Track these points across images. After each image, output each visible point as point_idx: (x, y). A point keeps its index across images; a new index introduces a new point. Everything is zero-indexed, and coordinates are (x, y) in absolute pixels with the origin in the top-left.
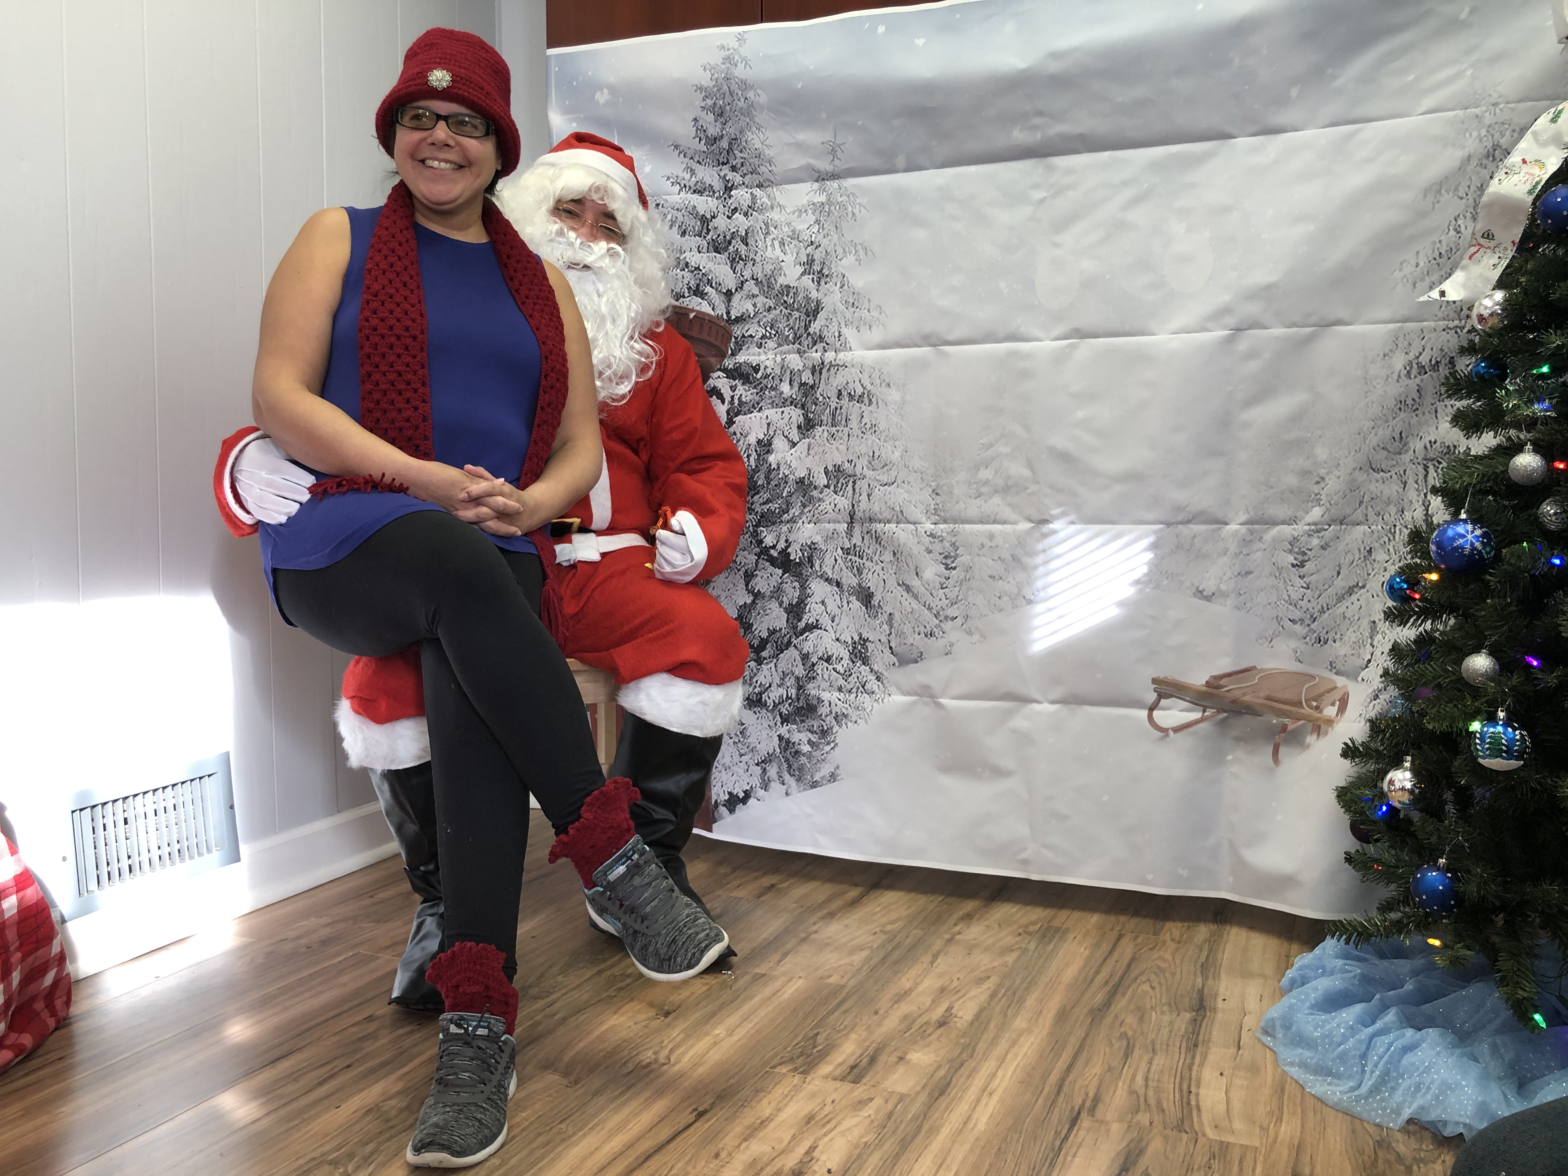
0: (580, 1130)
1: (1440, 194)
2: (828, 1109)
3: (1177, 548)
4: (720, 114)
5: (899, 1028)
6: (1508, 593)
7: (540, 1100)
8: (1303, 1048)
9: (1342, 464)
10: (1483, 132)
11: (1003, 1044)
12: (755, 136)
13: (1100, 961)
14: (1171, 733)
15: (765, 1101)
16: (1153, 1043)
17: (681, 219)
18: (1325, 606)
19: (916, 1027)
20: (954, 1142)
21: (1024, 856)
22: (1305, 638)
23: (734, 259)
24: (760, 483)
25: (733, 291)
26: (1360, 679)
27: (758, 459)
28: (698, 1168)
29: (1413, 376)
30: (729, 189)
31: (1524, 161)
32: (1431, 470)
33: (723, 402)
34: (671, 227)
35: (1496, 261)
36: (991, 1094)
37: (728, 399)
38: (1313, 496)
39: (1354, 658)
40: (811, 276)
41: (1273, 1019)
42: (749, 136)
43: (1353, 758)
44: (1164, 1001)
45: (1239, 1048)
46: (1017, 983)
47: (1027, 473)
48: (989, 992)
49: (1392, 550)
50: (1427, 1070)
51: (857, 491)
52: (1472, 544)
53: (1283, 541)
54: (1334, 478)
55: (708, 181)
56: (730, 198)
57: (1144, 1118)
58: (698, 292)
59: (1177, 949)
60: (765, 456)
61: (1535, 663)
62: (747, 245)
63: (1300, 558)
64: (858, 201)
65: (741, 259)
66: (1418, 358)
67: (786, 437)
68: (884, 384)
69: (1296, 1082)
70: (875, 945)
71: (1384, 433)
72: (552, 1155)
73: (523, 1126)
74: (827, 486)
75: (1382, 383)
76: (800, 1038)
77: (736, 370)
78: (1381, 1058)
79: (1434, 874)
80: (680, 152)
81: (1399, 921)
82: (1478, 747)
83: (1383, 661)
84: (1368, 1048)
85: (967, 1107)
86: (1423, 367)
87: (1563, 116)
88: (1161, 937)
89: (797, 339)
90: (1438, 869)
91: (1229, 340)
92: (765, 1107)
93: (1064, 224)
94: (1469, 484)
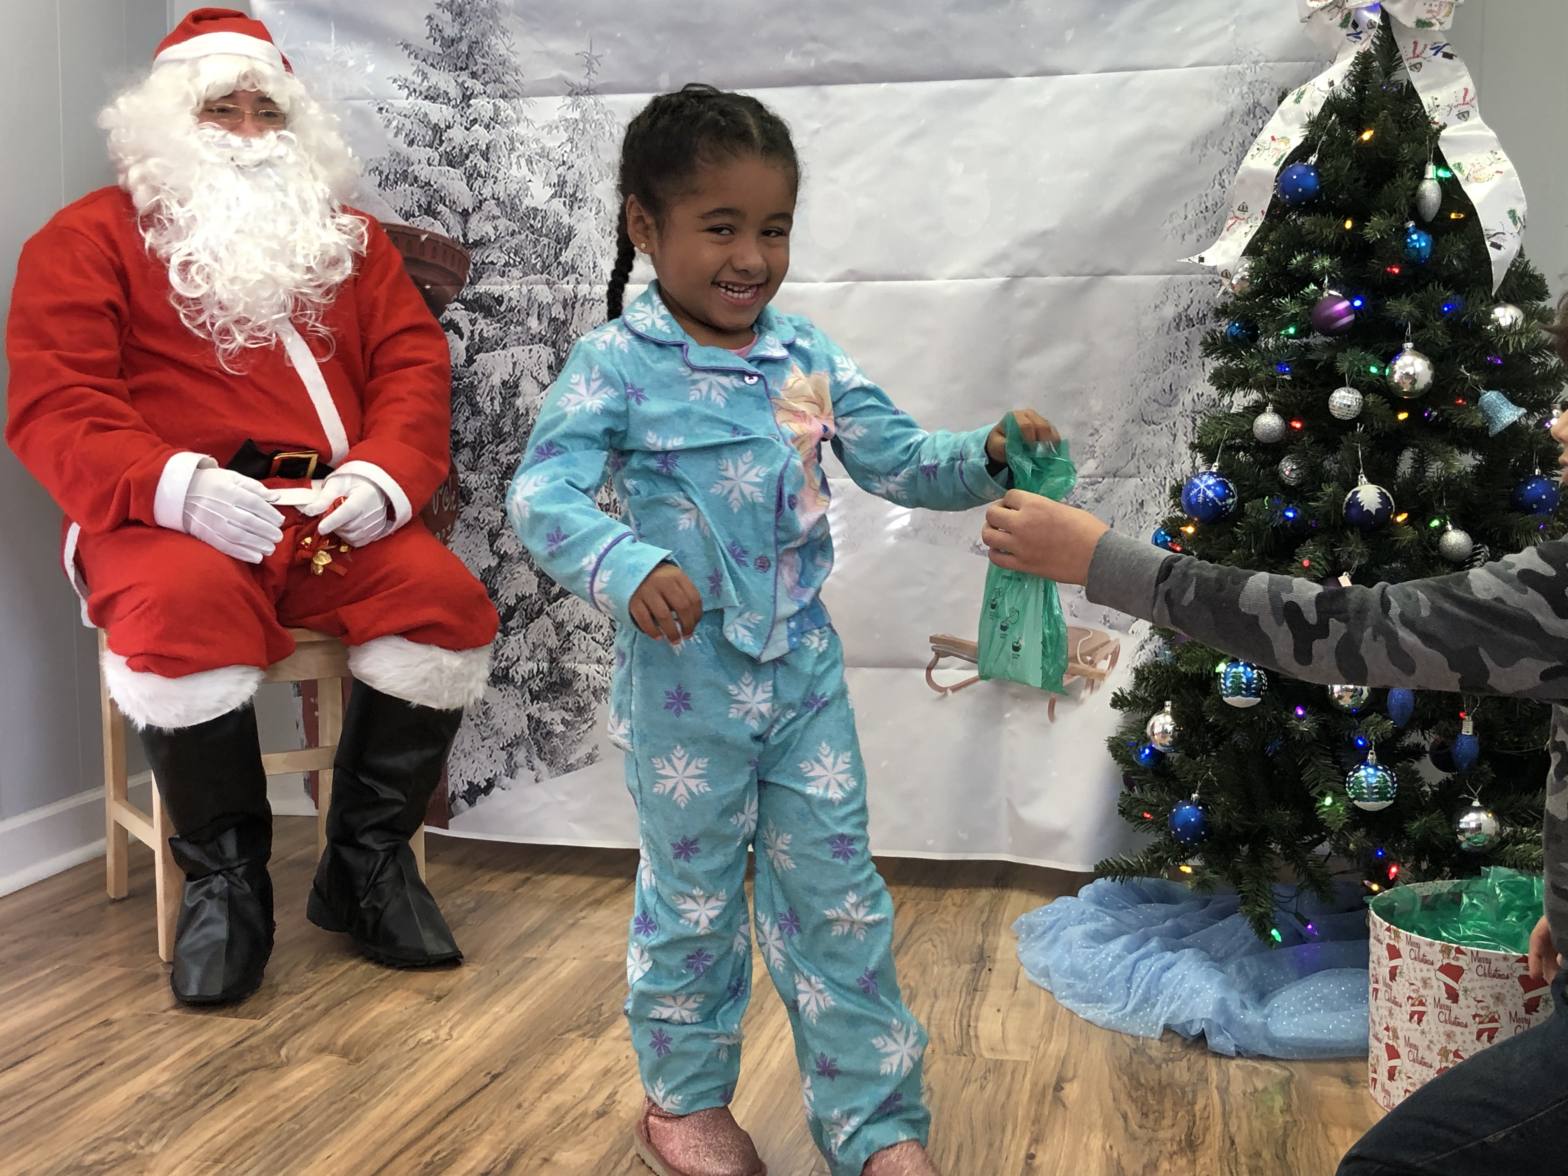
0: (374, 1096)
1: (1206, 148)
2: (622, 1064)
4: (458, 13)
6: (1252, 544)
7: (323, 1077)
9: (1115, 416)
10: (1245, 89)
12: (499, 41)
14: (950, 692)
15: (558, 1062)
16: (935, 990)
17: (408, 126)
23: (472, 175)
24: (506, 429)
25: (470, 211)
26: (1132, 632)
27: (504, 403)
28: (503, 1117)
29: (1181, 329)
30: (467, 98)
31: (1273, 138)
33: (462, 337)
34: (396, 135)
35: (1247, 228)
36: (781, 1040)
37: (467, 334)
38: (1088, 448)
40: (563, 199)
42: (493, 40)
43: (1121, 708)
44: (945, 956)
49: (1162, 503)
50: (1181, 982)
54: (1108, 430)
55: (443, 86)
56: (468, 108)
58: (430, 211)
59: (958, 912)
60: (512, 400)
62: (487, 160)
64: (616, 120)
65: (479, 175)
66: (1186, 310)
67: (535, 378)
69: (1068, 1010)
71: (1156, 385)
72: (351, 1118)
73: (312, 1098)
75: (1153, 335)
76: (584, 1009)
77: (476, 301)
78: (1142, 980)
79: (1188, 808)
80: (411, 53)
82: (1223, 687)
84: (1133, 971)
86: (1191, 320)
87: (1305, 97)
88: (943, 903)
89: (546, 268)
90: (1191, 804)
91: (1007, 287)
92: (559, 1066)
93: (839, 158)
94: (1220, 440)
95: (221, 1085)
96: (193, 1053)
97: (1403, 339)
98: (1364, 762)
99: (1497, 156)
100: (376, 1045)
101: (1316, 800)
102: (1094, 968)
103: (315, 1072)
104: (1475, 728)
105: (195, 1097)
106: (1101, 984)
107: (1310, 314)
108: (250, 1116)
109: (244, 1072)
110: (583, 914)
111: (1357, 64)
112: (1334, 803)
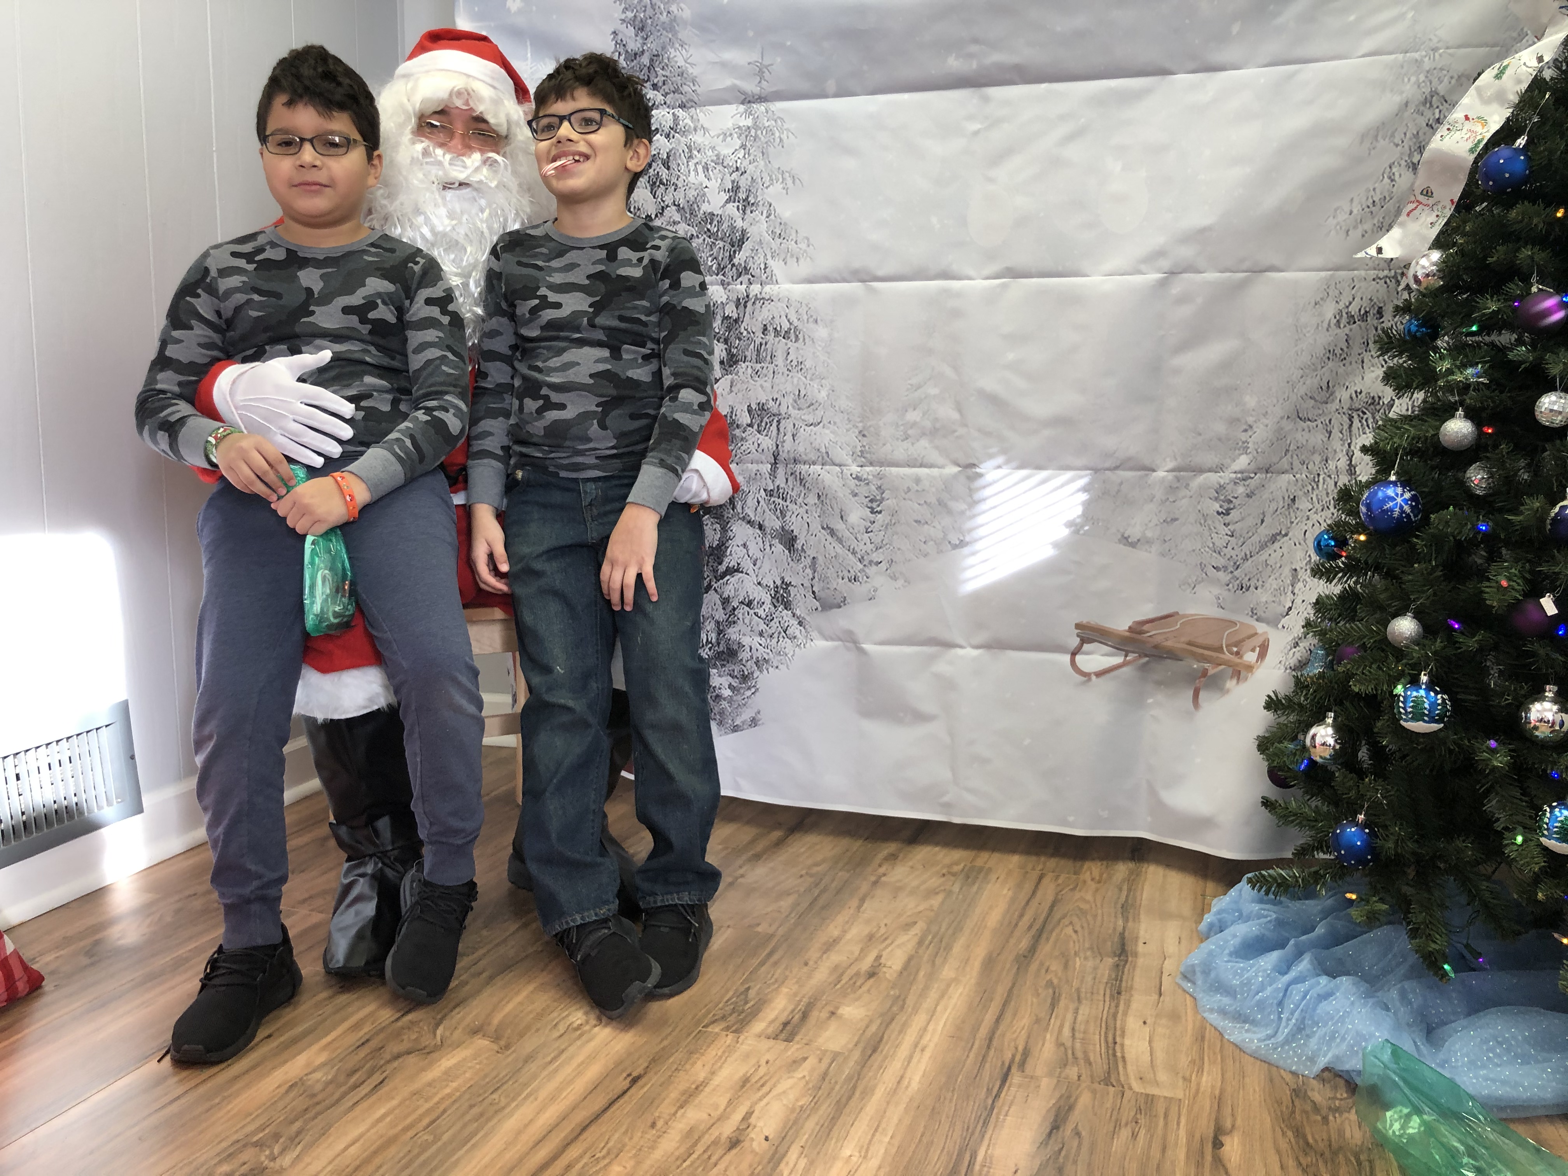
0: (513, 1099)
1: (1377, 140)
2: (762, 1071)
3: (1103, 494)
4: (641, 27)
5: (830, 980)
6: (1434, 556)
7: (470, 1068)
8: (1221, 994)
9: (1269, 412)
10: (1422, 77)
11: (933, 994)
12: (678, 53)
13: (1023, 903)
14: (1094, 677)
15: (699, 1064)
16: (1078, 991)
18: (1248, 553)
19: (845, 979)
20: (888, 1103)
21: (946, 799)
22: (1228, 585)
23: (655, 183)
26: (1280, 626)
28: (636, 1139)
29: (1342, 326)
31: (1467, 118)
32: (1356, 421)
35: (1433, 218)
36: (923, 1050)
38: (1240, 444)
39: (1275, 605)
40: (737, 204)
41: (1193, 966)
42: (672, 52)
43: (1275, 710)
44: (1087, 945)
45: (1160, 995)
46: (943, 930)
47: (955, 416)
48: (916, 939)
49: (1315, 499)
50: (1342, 1019)
51: (782, 430)
52: (1401, 507)
53: (1210, 488)
54: (1261, 426)
57: (1072, 1072)
59: (1097, 890)
61: (1457, 626)
62: (668, 169)
63: (1226, 506)
64: (786, 126)
65: (661, 183)
66: (1347, 307)
68: (811, 320)
69: (1216, 1029)
70: (802, 889)
71: (1312, 382)
72: (486, 1128)
73: (454, 1098)
74: (751, 425)
75: (1312, 332)
76: (731, 993)
78: (1297, 1007)
79: (1353, 829)
81: (1316, 873)
82: (1402, 710)
83: (1305, 611)
84: (1285, 995)
85: (900, 1065)
86: (1353, 316)
87: (1508, 72)
88: (1082, 877)
89: (721, 269)
90: (1356, 825)
91: (1162, 284)
92: (699, 1070)
93: (999, 158)
94: (1399, 446)
95: (371, 1073)
96: (357, 1026)
100: (528, 1028)
101: (1503, 836)
103: (464, 1059)
105: (343, 1089)
108: (388, 1119)
109: (398, 1057)
110: (741, 871)
112: (1524, 841)
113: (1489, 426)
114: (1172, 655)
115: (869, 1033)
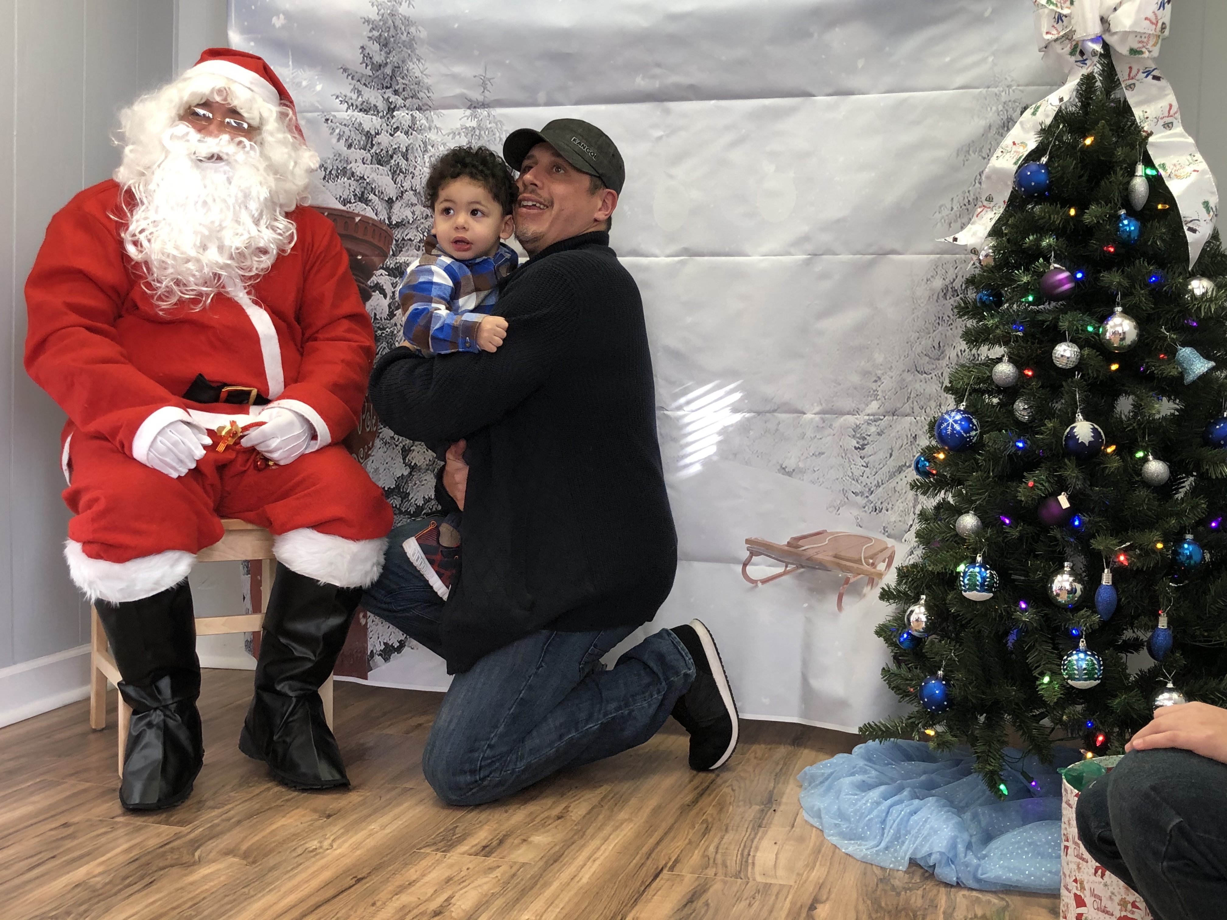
0: (260, 892)
1: (969, 154)
3: (765, 433)
4: (384, 44)
5: (525, 821)
6: (991, 469)
7: (224, 875)
9: (894, 367)
10: (1000, 107)
11: (608, 829)
12: (415, 66)
14: (760, 584)
15: (412, 870)
16: (727, 826)
17: (347, 133)
18: (880, 481)
19: (538, 819)
20: (562, 891)
22: (864, 507)
23: (395, 171)
25: (394, 199)
26: (903, 540)
28: (359, 912)
29: (948, 298)
30: (391, 109)
31: (1014, 143)
33: (385, 297)
34: (339, 140)
35: (992, 217)
36: (594, 861)
37: (389, 294)
38: (872, 392)
39: (901, 523)
42: (411, 65)
43: (888, 600)
44: (741, 798)
50: (924, 824)
53: (848, 428)
54: (888, 378)
55: (373, 101)
56: (392, 118)
57: (711, 872)
58: (362, 199)
59: (758, 764)
61: (1007, 521)
62: (407, 160)
63: (861, 442)
64: (504, 128)
65: (401, 171)
66: (952, 283)
69: (832, 844)
71: (926, 342)
72: (238, 908)
73: (212, 891)
75: (925, 302)
76: (442, 830)
77: (396, 268)
78: (895, 821)
79: (933, 682)
80: (348, 75)
82: (962, 583)
84: (886, 814)
85: (575, 869)
86: (956, 290)
87: (1040, 110)
88: (747, 755)
90: (937, 679)
91: (807, 263)
92: (412, 873)
93: (677, 159)
94: (968, 384)
95: (142, 878)
96: (127, 851)
97: (1114, 304)
98: (1076, 648)
99: (1195, 158)
100: (271, 851)
101: (1037, 679)
102: (855, 812)
103: (218, 869)
104: (1169, 623)
105: (121, 886)
106: (861, 825)
107: (1039, 283)
108: (159, 903)
109: (163, 868)
111: (1082, 84)
112: (1051, 682)
113: (1029, 371)
114: (822, 566)
115: (553, 851)
